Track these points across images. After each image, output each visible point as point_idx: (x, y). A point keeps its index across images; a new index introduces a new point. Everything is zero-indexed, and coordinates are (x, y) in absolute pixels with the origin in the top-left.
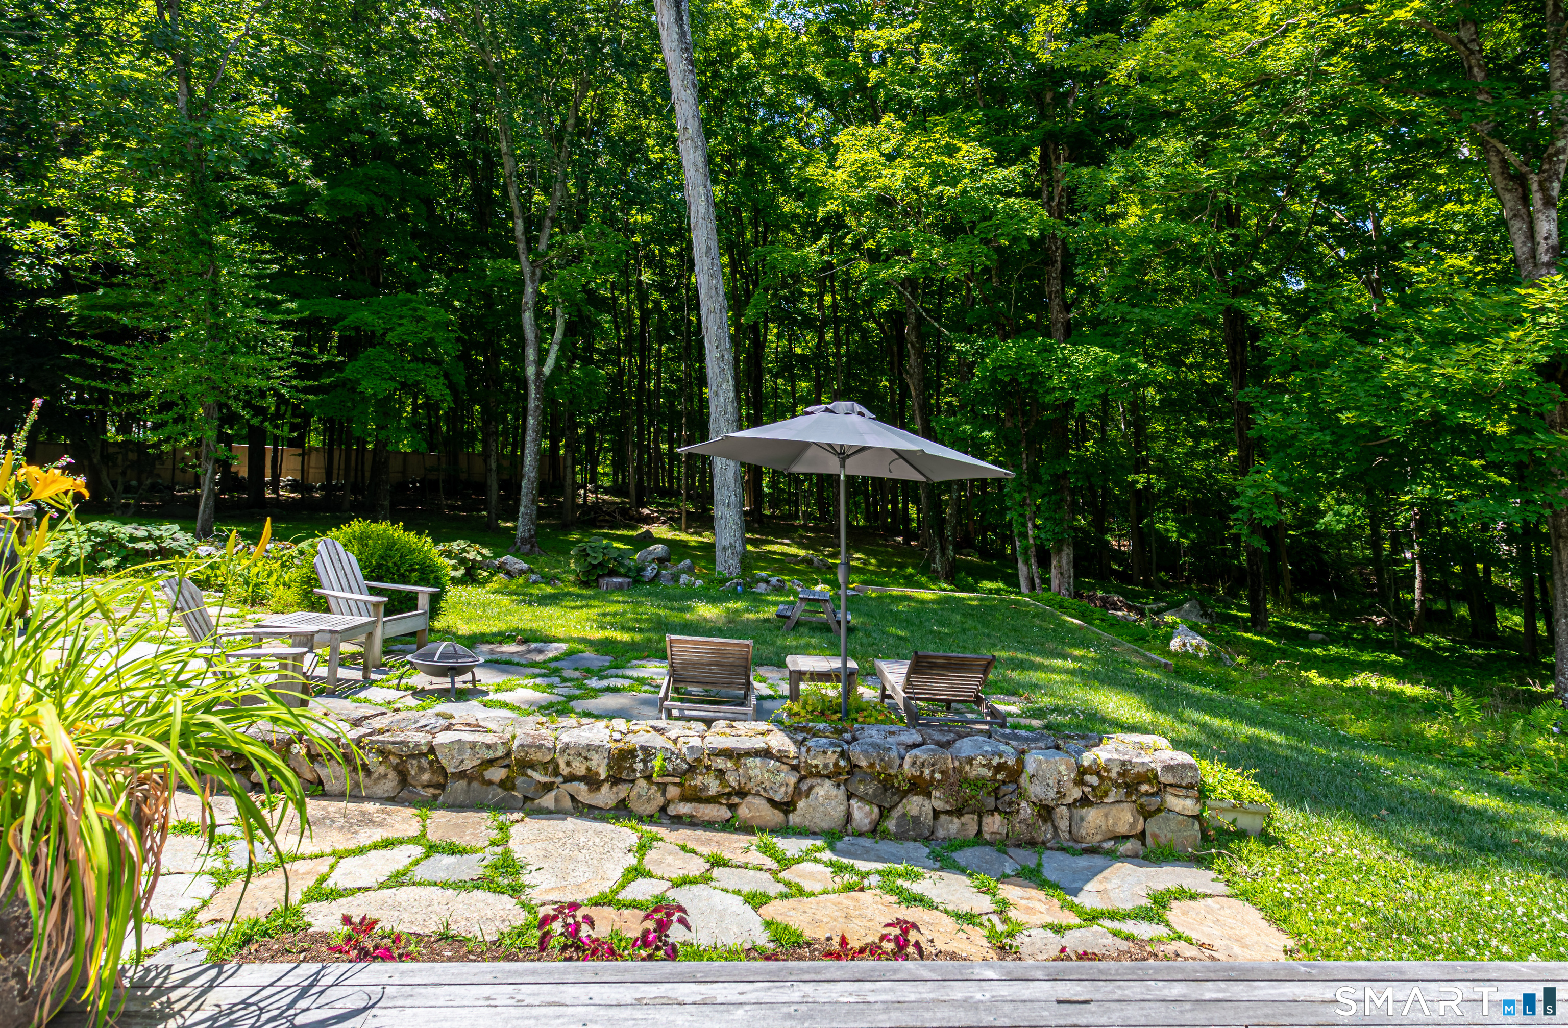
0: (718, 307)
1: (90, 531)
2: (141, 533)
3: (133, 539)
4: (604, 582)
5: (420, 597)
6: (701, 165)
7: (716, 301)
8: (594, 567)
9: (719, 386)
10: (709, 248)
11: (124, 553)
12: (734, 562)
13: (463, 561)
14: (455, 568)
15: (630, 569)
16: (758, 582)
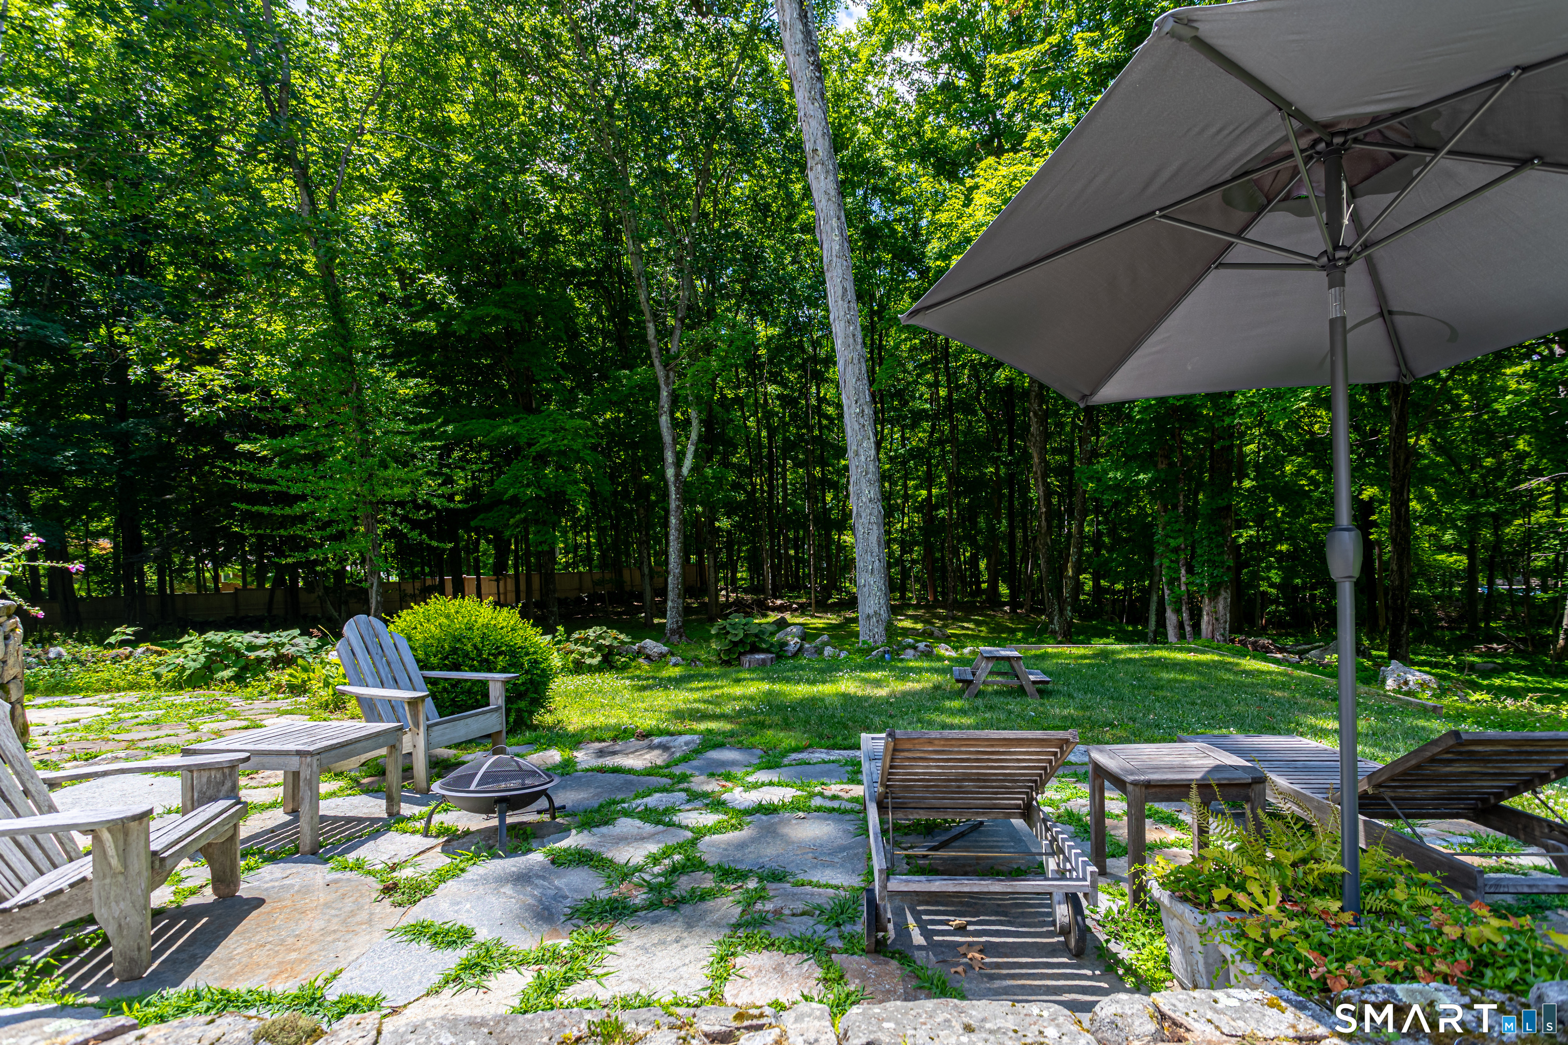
0: (856, 356)
1: (206, 643)
2: (261, 641)
3: (251, 648)
4: (746, 659)
5: (491, 685)
6: (833, 193)
7: (855, 350)
8: (735, 644)
9: (859, 445)
10: (845, 290)
11: (242, 662)
12: (879, 630)
13: (599, 648)
14: (592, 656)
15: (772, 645)
16: (905, 648)
